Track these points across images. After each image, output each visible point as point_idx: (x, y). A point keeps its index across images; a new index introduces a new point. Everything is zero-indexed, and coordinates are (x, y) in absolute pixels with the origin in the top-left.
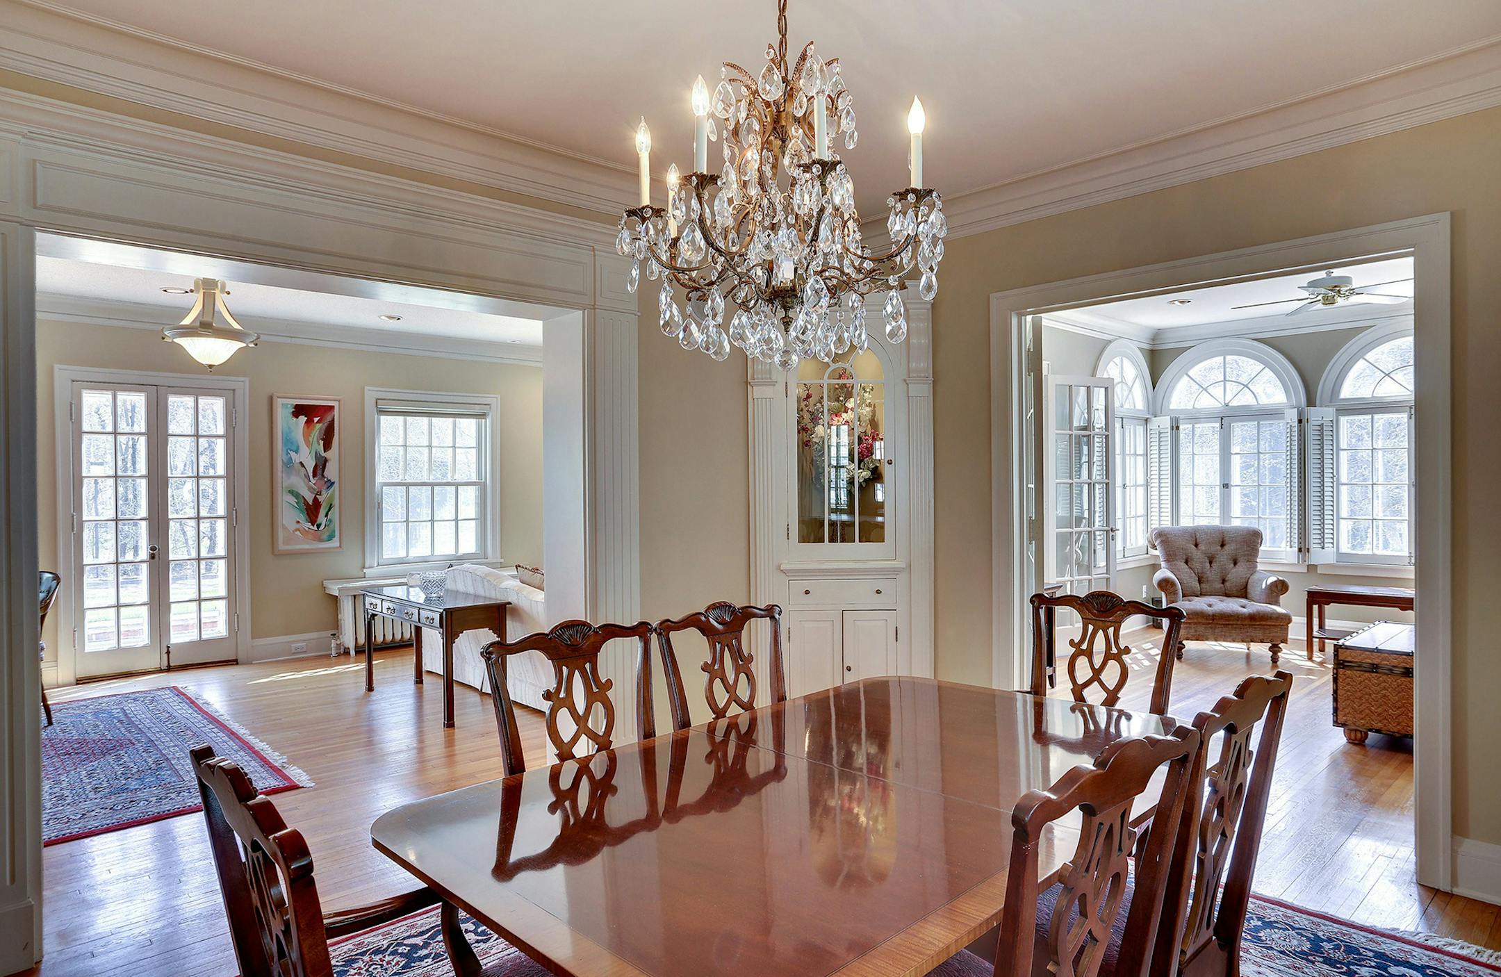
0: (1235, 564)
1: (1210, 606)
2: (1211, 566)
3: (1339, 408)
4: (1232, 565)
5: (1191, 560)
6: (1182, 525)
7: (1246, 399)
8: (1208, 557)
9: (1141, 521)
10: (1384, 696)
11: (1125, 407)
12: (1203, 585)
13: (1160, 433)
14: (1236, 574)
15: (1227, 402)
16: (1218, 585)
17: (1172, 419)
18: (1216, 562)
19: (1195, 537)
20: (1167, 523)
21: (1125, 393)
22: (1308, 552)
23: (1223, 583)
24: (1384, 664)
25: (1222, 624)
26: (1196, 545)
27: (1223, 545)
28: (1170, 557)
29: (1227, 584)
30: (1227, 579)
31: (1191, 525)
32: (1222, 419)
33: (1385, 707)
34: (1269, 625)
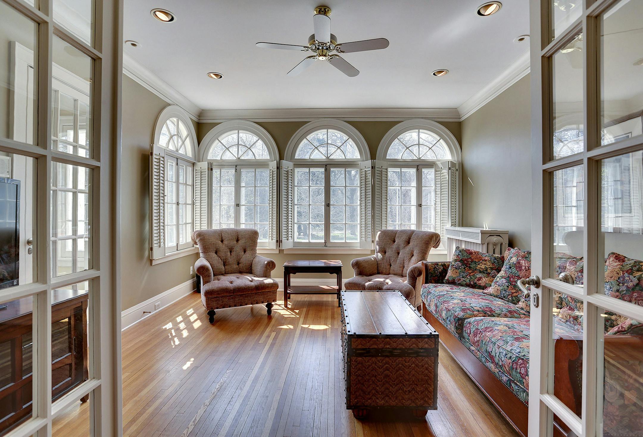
0: (245, 252)
1: (231, 282)
2: (231, 254)
3: (295, 163)
4: (243, 253)
5: (219, 251)
6: (213, 229)
7: (249, 156)
8: (229, 248)
9: (189, 227)
10: (387, 376)
11: (180, 152)
12: (226, 267)
13: (201, 172)
14: (245, 258)
15: (239, 157)
16: (235, 266)
17: (208, 163)
18: (234, 251)
19: (221, 235)
20: (205, 228)
21: (180, 144)
22: (281, 242)
23: (238, 265)
24: (386, 348)
25: (239, 295)
26: (222, 241)
27: (238, 240)
28: (206, 250)
29: (241, 265)
30: (240, 262)
31: (218, 228)
32: (236, 166)
33: (387, 385)
34: (267, 292)
